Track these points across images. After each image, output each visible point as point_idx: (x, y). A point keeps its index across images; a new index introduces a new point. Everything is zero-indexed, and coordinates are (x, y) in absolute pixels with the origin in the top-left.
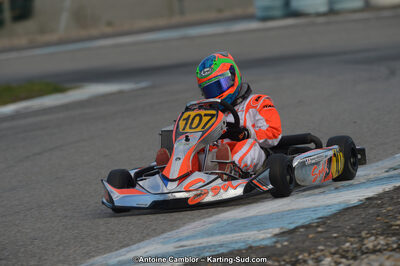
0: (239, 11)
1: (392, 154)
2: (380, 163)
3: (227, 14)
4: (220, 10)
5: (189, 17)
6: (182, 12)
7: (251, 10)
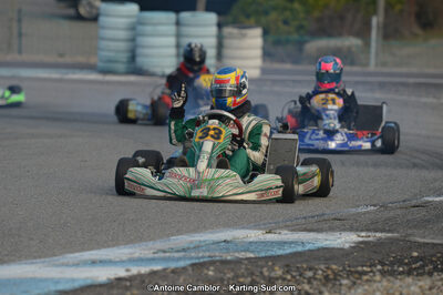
0: (81, 59)
1: (168, 236)
2: (150, 244)
3: (68, 60)
4: (61, 55)
5: (25, 57)
6: (20, 52)
7: (93, 60)
